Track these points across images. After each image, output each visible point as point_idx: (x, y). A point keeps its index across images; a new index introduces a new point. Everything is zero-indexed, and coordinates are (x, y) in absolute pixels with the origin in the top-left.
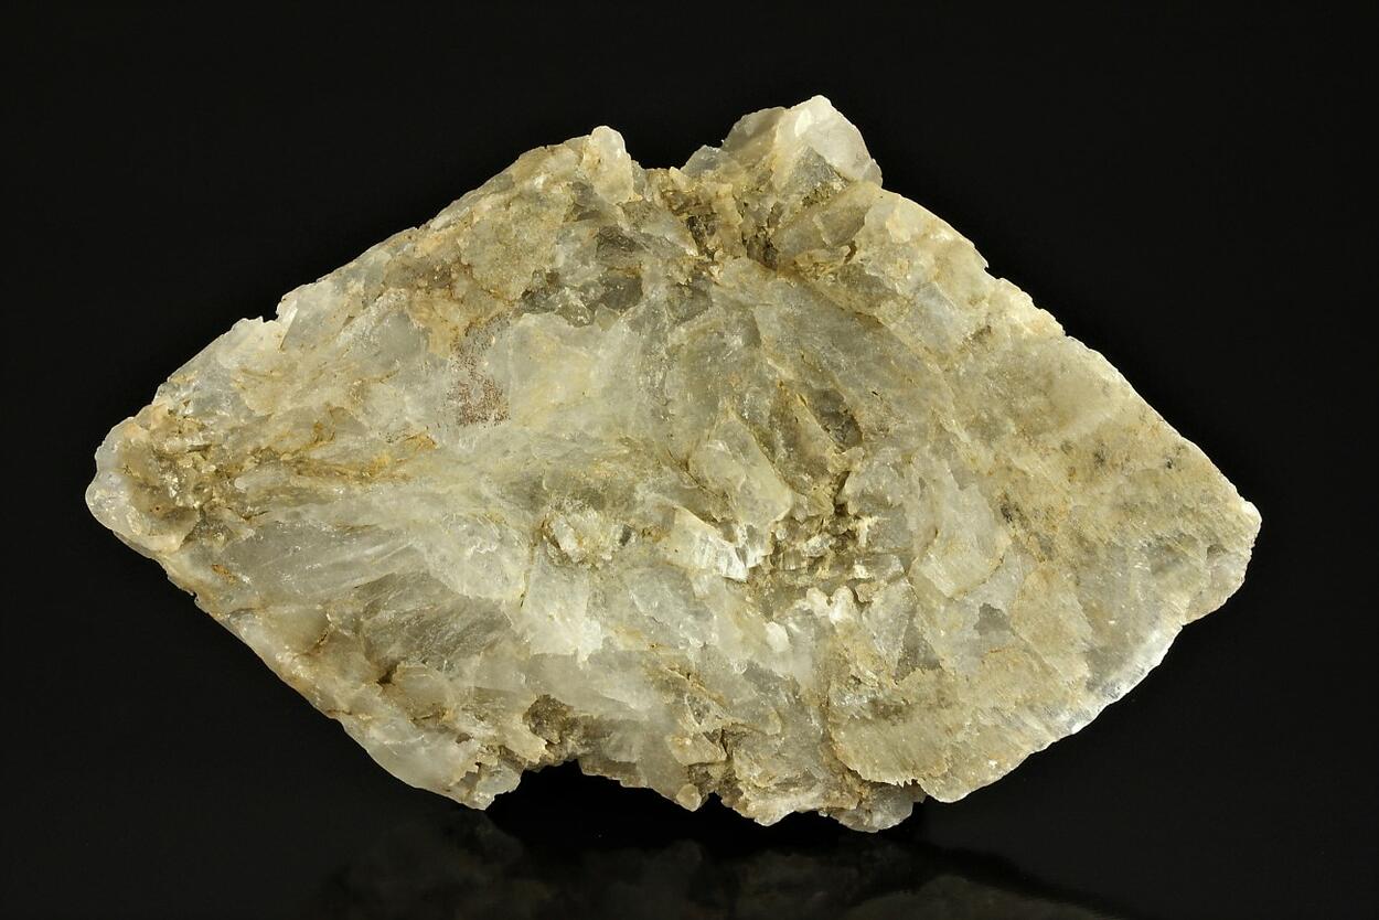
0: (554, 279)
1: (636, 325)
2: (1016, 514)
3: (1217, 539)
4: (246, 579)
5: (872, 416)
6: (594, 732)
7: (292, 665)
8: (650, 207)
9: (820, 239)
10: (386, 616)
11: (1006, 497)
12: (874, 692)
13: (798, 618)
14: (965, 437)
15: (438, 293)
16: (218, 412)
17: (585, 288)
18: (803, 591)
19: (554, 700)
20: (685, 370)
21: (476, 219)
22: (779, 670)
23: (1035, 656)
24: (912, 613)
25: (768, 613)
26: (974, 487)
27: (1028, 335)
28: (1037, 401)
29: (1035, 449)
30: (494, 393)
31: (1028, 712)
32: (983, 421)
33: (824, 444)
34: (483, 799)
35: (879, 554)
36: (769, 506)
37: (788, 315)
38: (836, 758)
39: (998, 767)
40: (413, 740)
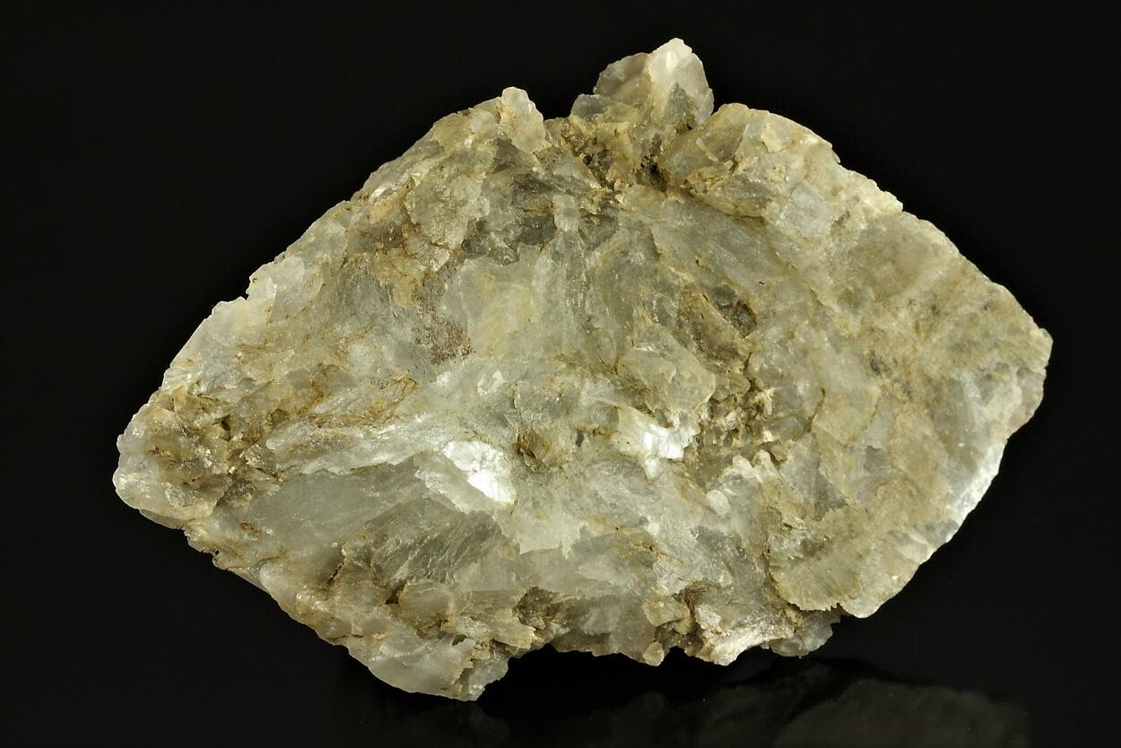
0: (481, 227)
1: (556, 256)
2: (882, 367)
3: (1024, 363)
4: (270, 532)
5: (763, 303)
6: (574, 613)
7: (311, 602)
8: (559, 152)
9: (706, 159)
10: (390, 546)
11: (873, 353)
12: (804, 534)
13: (731, 483)
14: (837, 309)
15: (394, 252)
16: (226, 386)
17: (506, 230)
18: (729, 462)
19: (542, 591)
20: (598, 288)
21: (417, 183)
22: (724, 529)
23: (912, 483)
24: (818, 464)
25: (701, 484)
26: (846, 350)
27: (878, 215)
28: (887, 269)
29: (889, 310)
30: (457, 332)
31: (913, 530)
32: (850, 292)
33: (728, 332)
34: (475, 690)
35: (781, 418)
36: (696, 392)
37: (681, 227)
38: (779, 596)
39: (899, 580)
40: (419, 650)
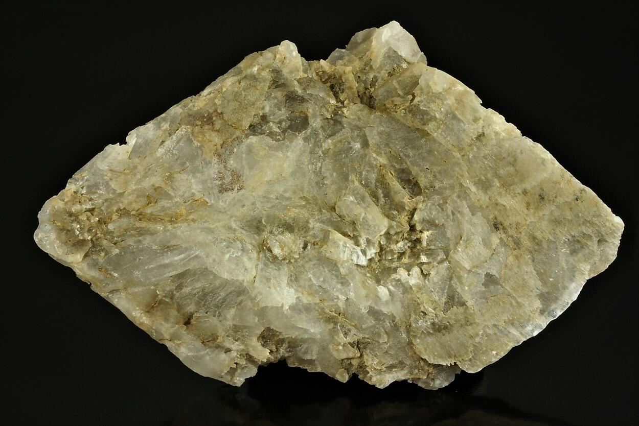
0: (264, 118)
1: (306, 139)
2: (501, 227)
3: (602, 236)
4: (116, 275)
5: (427, 180)
6: (293, 345)
7: (141, 318)
8: (311, 80)
9: (396, 92)
10: (186, 290)
11: (496, 218)
12: (433, 319)
13: (393, 283)
14: (474, 189)
15: (206, 127)
16: (98, 191)
17: (280, 122)
18: (395, 270)
19: (272, 330)
20: (331, 161)
21: (224, 89)
22: (385, 310)
23: (514, 298)
24: (451, 279)
25: (378, 282)
26: (479, 214)
27: (504, 137)
28: (511, 169)
29: (509, 194)
30: (237, 177)
31: (510, 325)
32: (482, 180)
33: (403, 196)
34: (239, 381)
35: (433, 250)
36: (377, 227)
37: (382, 131)
38: (415, 353)
39: (497, 354)
40: (202, 353)
